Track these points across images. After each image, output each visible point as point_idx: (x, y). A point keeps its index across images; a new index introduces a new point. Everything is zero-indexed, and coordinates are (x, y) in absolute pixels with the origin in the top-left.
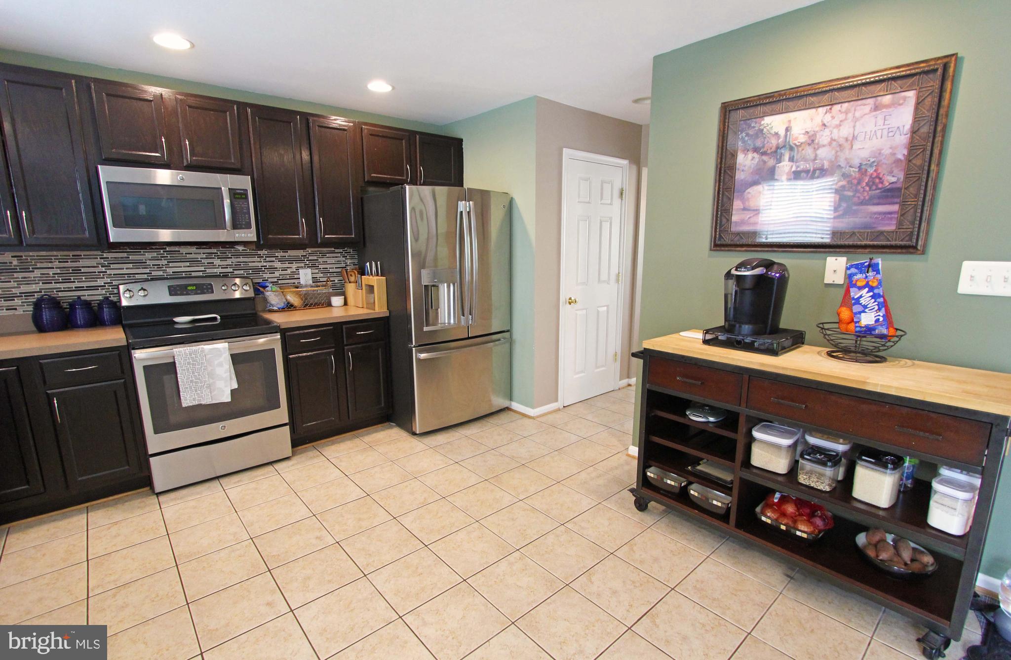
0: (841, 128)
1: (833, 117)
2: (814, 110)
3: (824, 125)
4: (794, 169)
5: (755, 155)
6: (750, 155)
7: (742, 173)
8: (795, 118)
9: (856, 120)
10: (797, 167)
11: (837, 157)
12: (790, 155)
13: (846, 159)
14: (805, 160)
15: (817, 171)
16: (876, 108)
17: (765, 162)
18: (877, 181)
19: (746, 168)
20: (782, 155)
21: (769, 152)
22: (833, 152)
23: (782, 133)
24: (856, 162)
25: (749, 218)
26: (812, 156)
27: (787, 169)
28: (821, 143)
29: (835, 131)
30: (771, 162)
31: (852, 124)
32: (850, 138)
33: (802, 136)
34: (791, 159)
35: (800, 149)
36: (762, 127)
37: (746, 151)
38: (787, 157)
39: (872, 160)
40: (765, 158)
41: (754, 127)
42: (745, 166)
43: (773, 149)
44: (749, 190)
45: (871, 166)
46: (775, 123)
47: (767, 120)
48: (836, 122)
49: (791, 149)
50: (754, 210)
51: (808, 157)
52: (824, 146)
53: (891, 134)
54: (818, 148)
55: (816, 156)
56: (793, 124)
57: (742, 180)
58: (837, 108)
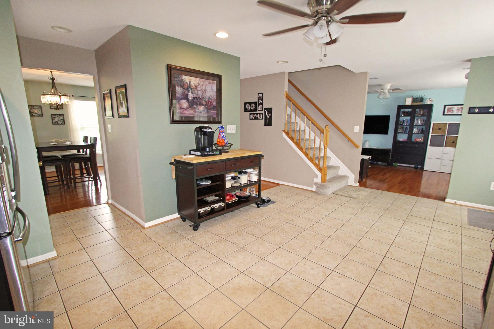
0: (203, 86)
1: (201, 82)
2: (196, 78)
3: (199, 84)
4: (193, 96)
5: (181, 88)
6: (180, 88)
7: (178, 94)
8: (192, 79)
9: (206, 85)
10: (194, 96)
11: (203, 95)
12: (191, 91)
13: (205, 96)
14: (195, 93)
15: (199, 98)
16: (210, 83)
17: (185, 92)
18: (212, 104)
19: (179, 93)
20: (189, 91)
21: (185, 88)
22: (202, 93)
23: (188, 83)
24: (207, 97)
25: (182, 111)
26: (197, 93)
27: (191, 96)
28: (199, 89)
29: (201, 87)
30: (186, 92)
31: (205, 86)
32: (205, 90)
33: (194, 86)
34: (192, 93)
35: (194, 90)
36: (182, 79)
37: (178, 86)
38: (190, 92)
39: (210, 98)
40: (184, 90)
41: (180, 78)
42: (179, 92)
43: (187, 88)
44: (181, 101)
45: (210, 99)
46: (186, 79)
47: (184, 77)
48: (201, 84)
49: (191, 89)
50: (183, 109)
51: (196, 93)
52: (199, 91)
53: (213, 91)
54: (198, 91)
55: (198, 93)
56: (191, 81)
57: (178, 97)
58: (201, 79)
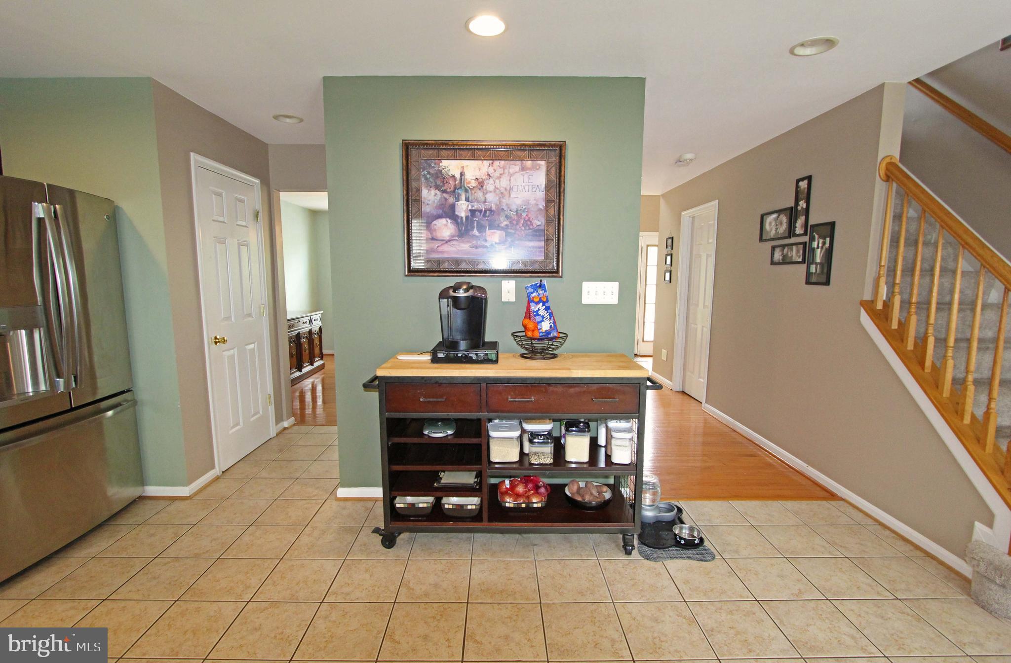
0: (501, 179)
1: (495, 170)
2: (480, 162)
3: (489, 175)
4: (470, 208)
5: (437, 192)
6: (433, 192)
7: (427, 206)
8: (467, 166)
9: (511, 175)
10: (472, 206)
11: (500, 202)
12: (466, 195)
13: (507, 204)
14: (477, 201)
15: (488, 212)
16: (523, 169)
17: (446, 199)
18: (529, 223)
19: (430, 203)
20: (459, 195)
21: (448, 190)
22: (497, 198)
23: (458, 176)
24: (514, 207)
25: (438, 247)
26: (483, 199)
27: (464, 207)
28: (488, 189)
29: (497, 181)
30: (451, 200)
31: (508, 178)
32: (508, 189)
33: (474, 181)
34: (467, 200)
35: (473, 192)
36: (440, 169)
37: (429, 187)
38: (463, 197)
39: (524, 207)
40: (445, 195)
41: (434, 167)
42: (429, 200)
43: (452, 189)
44: (435, 222)
45: (524, 212)
46: (451, 167)
47: (445, 163)
48: (497, 174)
49: (466, 191)
50: (441, 240)
51: (480, 199)
52: (491, 192)
53: (534, 190)
54: (487, 193)
55: (485, 199)
56: (465, 171)
57: (428, 213)
58: (497, 163)
